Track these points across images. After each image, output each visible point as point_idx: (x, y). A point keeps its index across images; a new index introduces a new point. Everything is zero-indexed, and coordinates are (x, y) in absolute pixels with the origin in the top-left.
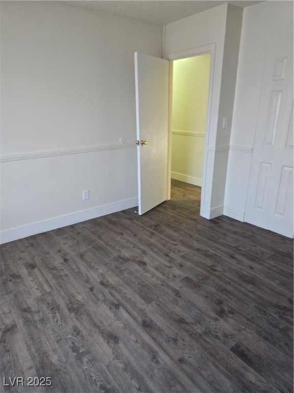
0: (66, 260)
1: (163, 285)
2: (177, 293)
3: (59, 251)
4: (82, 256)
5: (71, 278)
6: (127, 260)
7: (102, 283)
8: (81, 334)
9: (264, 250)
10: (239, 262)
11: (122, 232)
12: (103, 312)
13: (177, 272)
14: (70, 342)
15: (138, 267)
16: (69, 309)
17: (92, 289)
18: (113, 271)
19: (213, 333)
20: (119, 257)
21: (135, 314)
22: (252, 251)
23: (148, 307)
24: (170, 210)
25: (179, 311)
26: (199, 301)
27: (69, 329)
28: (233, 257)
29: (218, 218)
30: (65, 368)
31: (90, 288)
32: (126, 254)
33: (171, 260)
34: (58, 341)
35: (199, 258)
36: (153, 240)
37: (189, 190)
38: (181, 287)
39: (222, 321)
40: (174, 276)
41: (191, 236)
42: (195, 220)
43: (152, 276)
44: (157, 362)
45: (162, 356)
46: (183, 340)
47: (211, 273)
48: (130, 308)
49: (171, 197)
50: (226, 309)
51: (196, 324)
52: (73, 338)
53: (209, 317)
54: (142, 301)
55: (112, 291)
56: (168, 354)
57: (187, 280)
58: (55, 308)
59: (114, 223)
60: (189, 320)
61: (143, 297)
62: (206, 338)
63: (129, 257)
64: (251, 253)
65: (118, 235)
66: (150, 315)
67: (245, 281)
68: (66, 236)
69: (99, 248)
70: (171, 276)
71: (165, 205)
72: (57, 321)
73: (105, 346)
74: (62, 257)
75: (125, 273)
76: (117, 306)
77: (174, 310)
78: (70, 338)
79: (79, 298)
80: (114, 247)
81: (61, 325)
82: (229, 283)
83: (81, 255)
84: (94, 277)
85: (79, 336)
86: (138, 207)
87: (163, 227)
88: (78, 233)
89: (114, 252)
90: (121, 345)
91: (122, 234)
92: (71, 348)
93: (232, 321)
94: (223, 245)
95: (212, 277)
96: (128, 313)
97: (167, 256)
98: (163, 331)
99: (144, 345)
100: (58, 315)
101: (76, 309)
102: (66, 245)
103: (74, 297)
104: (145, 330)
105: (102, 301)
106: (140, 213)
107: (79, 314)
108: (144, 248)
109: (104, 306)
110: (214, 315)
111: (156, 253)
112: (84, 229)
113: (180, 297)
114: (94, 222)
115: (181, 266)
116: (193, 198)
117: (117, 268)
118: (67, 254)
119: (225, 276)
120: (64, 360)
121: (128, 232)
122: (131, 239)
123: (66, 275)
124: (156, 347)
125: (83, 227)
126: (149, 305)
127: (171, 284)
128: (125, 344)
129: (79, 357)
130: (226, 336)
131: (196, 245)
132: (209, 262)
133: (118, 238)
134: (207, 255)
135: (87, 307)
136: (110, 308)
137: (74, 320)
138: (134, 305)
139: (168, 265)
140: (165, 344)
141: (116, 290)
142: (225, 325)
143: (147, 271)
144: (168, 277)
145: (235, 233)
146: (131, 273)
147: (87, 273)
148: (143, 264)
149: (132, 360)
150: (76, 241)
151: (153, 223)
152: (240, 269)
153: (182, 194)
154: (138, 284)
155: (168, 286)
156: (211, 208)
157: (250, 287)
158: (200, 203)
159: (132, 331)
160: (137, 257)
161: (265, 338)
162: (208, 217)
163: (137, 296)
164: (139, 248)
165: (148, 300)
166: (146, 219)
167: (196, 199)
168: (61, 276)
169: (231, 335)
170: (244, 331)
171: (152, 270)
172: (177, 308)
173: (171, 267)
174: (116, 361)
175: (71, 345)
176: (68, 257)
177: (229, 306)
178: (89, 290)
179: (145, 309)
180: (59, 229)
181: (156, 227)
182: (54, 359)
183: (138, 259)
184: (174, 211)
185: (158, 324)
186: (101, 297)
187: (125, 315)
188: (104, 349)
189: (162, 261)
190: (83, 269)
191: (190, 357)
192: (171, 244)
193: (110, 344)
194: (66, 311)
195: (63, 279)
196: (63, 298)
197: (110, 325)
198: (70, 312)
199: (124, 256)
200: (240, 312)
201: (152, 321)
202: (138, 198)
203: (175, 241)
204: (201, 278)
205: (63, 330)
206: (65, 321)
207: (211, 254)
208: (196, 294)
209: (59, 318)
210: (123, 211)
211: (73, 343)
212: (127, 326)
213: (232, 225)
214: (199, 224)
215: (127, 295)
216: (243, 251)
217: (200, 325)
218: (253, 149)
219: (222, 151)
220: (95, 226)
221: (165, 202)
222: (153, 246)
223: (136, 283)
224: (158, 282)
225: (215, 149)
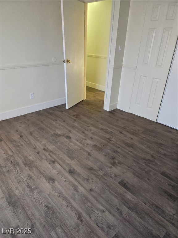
0: (21, 136)
1: (81, 150)
2: (89, 154)
3: (17, 131)
5: (25, 147)
6: (60, 136)
7: (44, 149)
8: (32, 178)
9: (139, 128)
10: (125, 136)
12: (45, 165)
13: (89, 142)
14: (26, 183)
15: (66, 140)
16: (25, 165)
17: (38, 153)
18: (51, 142)
19: (109, 175)
20: (55, 134)
21: (65, 166)
22: (132, 129)
23: (72, 162)
24: (86, 106)
25: (90, 163)
26: (102, 158)
27: (25, 175)
28: (121, 133)
29: (114, 110)
30: (24, 197)
31: (37, 152)
32: (59, 132)
33: (86, 135)
34: (18, 183)
35: (102, 134)
36: (76, 124)
37: (97, 94)
38: (91, 150)
39: (114, 168)
40: (88, 144)
41: (98, 121)
42: (101, 112)
43: (74, 145)
44: (77, 192)
45: (81, 189)
46: (92, 179)
47: (109, 142)
48: (61, 163)
49: (86, 98)
50: (116, 161)
51: (100, 170)
52: (28, 180)
53: (107, 166)
54: (68, 159)
55: (51, 154)
56: (84, 187)
57: (95, 146)
58: (15, 164)
59: (51, 114)
60: (96, 168)
61: (69, 157)
62: (105, 178)
63: (60, 134)
64: (132, 130)
65: (53, 121)
66: (73, 166)
67: (128, 146)
68: (20, 121)
69: (42, 129)
70: (85, 144)
71: (83, 103)
72: (17, 171)
73: (47, 184)
74: (19, 134)
75: (59, 143)
76: (53, 162)
77: (87, 163)
78: (26, 181)
79: (31, 158)
80: (51, 129)
81: (20, 174)
82: (119, 147)
83: (31, 133)
84: (40, 146)
85: (31, 180)
86: (66, 104)
87: (82, 117)
88: (28, 120)
89: (51, 131)
90: (56, 183)
91: (56, 120)
92: (26, 186)
93: (119, 168)
94: (116, 126)
95: (110, 144)
96: (61, 165)
97: (84, 133)
98: (81, 175)
99: (70, 182)
100: (17, 168)
101: (29, 164)
102: (21, 128)
103: (27, 157)
104: (70, 174)
105: (45, 159)
106: (67, 108)
107: (31, 167)
108: (70, 129)
109: (46, 162)
110: (110, 165)
111: (77, 131)
112: (32, 117)
113: (91, 156)
114: (38, 113)
115: (92, 138)
116: (100, 98)
117: (53, 140)
118: (22, 133)
119: (117, 143)
120: (23, 193)
121: (60, 119)
122: (61, 123)
123: (22, 145)
124: (76, 184)
126: (73, 161)
127: (86, 149)
128: (58, 182)
129: (32, 191)
130: (116, 176)
131: (101, 126)
132: (108, 136)
133: (54, 123)
134: (106, 132)
135: (36, 163)
136: (50, 163)
137: (28, 170)
138: (64, 161)
139: (84, 138)
140: (82, 182)
141: (53, 153)
142: (115, 170)
143: (71, 142)
144: (84, 145)
145: (123, 119)
146: (62, 143)
147: (35, 143)
148: (69, 137)
149: (63, 191)
150: (27, 125)
151: (75, 114)
152: (126, 140)
153: (93, 96)
155: (84, 150)
156: (110, 104)
157: (131, 149)
158: (104, 101)
159: (63, 175)
160: (66, 134)
161: (138, 177)
162: (108, 110)
163: (66, 156)
164: (66, 129)
165: (72, 158)
166: (71, 111)
167: (101, 99)
168: (19, 145)
169: (119, 176)
170: (126, 173)
171: (75, 141)
172: (89, 162)
173: (86, 139)
174: (54, 192)
175: (27, 184)
176: (22, 134)
177: (118, 160)
178: (36, 154)
179: (70, 163)
181: (77, 116)
182: (17, 192)
183: (66, 135)
184: (88, 107)
185: (78, 171)
186: (44, 157)
187: (58, 166)
188: (46, 186)
189: (81, 136)
190: (32, 141)
191: (96, 188)
193: (50, 183)
194: (23, 165)
195: (20, 148)
196: (21, 158)
197: (50, 173)
198: (25, 166)
199: (58, 133)
200: (124, 163)
201: (74, 170)
202: (65, 98)
203: (88, 124)
204: (103, 145)
205: (22, 177)
206: (22, 171)
207: (109, 131)
208: (100, 154)
209: (19, 170)
210: (57, 107)
211: (28, 183)
212: (59, 173)
213: (122, 114)
214: (102, 114)
215: (59, 156)
216: (128, 129)
217: (102, 171)
218: (136, 67)
219: (118, 68)
220: (38, 115)
221: (82, 101)
222: (76, 127)
223: (65, 149)
224: (78, 148)
225: (113, 66)
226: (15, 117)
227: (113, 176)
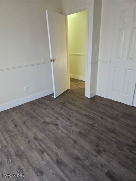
0: (16, 126)
1: (67, 137)
2: (75, 142)
3: (13, 120)
4: (24, 123)
5: (18, 136)
7: (35, 138)
9: (118, 113)
10: (106, 121)
11: (46, 108)
12: (35, 156)
13: (74, 128)
15: (54, 127)
16: (16, 155)
17: (29, 142)
18: (41, 131)
19: (95, 165)
20: (44, 122)
21: (52, 156)
22: (112, 114)
23: (59, 151)
24: (70, 94)
25: (76, 152)
26: (87, 146)
27: (16, 168)
28: (102, 118)
29: (94, 97)
32: (48, 120)
33: (71, 122)
35: (86, 120)
36: (62, 112)
37: (79, 83)
38: (77, 138)
39: (99, 157)
40: (73, 131)
42: (83, 99)
43: (61, 133)
46: (79, 171)
47: (92, 128)
49: (70, 87)
50: (101, 149)
51: (86, 160)
53: (92, 155)
54: (56, 148)
55: (40, 143)
57: (80, 133)
58: (8, 155)
59: (42, 103)
60: (82, 157)
61: (56, 145)
62: (92, 169)
63: (49, 122)
64: (112, 115)
65: (44, 109)
66: (61, 156)
67: (110, 132)
68: (17, 112)
69: (33, 117)
70: (71, 132)
71: (68, 92)
72: (9, 163)
73: (36, 178)
74: (14, 124)
75: (47, 131)
76: (42, 152)
77: (73, 152)
79: (22, 148)
80: (41, 117)
81: (12, 166)
82: (102, 133)
84: (31, 135)
86: (53, 93)
87: (67, 104)
89: (41, 120)
90: (45, 176)
91: (46, 109)
93: (104, 156)
94: (97, 111)
95: (93, 131)
96: (49, 155)
97: (69, 119)
98: (68, 166)
100: (10, 159)
101: (20, 155)
102: (16, 117)
103: (19, 147)
104: (58, 166)
105: (35, 149)
106: (55, 97)
107: (22, 158)
108: (57, 116)
109: (36, 152)
110: (96, 154)
111: (63, 118)
112: (26, 107)
113: (76, 144)
114: (32, 103)
115: (76, 125)
116: (81, 87)
117: (43, 128)
118: (17, 122)
119: (99, 129)
121: (49, 107)
122: (50, 112)
123: (16, 134)
125: (26, 106)
126: (60, 150)
127: (72, 136)
128: (47, 176)
130: (102, 166)
131: (84, 112)
132: (91, 122)
133: (44, 111)
134: (89, 118)
135: (26, 154)
136: (39, 153)
137: (19, 162)
138: (52, 150)
139: (70, 125)
140: (69, 174)
141: (42, 142)
142: (101, 159)
143: (59, 129)
144: (70, 132)
145: (103, 104)
146: (50, 131)
147: (27, 132)
148: (56, 125)
150: (22, 114)
151: (61, 102)
152: (107, 125)
153: (76, 85)
154: (54, 137)
155: (70, 138)
156: (90, 92)
157: (113, 135)
158: (85, 89)
159: (51, 167)
160: (54, 121)
161: (124, 166)
162: (89, 97)
163: (54, 145)
164: (54, 116)
165: (59, 147)
166: (58, 100)
167: (83, 87)
168: (13, 135)
169: (105, 165)
170: (111, 162)
171: (61, 128)
172: (75, 150)
173: (71, 126)
176: (17, 124)
177: (103, 147)
178: (27, 143)
179: (58, 152)
180: (14, 108)
181: (63, 104)
183: (54, 122)
184: (72, 95)
185: (65, 161)
186: (34, 147)
187: (47, 157)
189: (67, 123)
190: (25, 130)
192: (71, 113)
193: (38, 176)
194: (14, 156)
195: (14, 137)
197: (39, 164)
198: (17, 157)
199: (47, 121)
200: (109, 150)
201: (61, 160)
202: (53, 89)
203: (73, 111)
204: (87, 131)
205: (13, 169)
206: (14, 163)
207: (91, 117)
208: (85, 141)
210: (46, 96)
213: (101, 100)
214: (85, 101)
215: (48, 144)
216: (108, 114)
217: (88, 160)
218: (110, 61)
219: (95, 63)
220: (32, 105)
221: (67, 90)
222: (62, 114)
223: (53, 137)
224: (65, 136)
225: (91, 62)
226: (13, 108)
227: (100, 167)
